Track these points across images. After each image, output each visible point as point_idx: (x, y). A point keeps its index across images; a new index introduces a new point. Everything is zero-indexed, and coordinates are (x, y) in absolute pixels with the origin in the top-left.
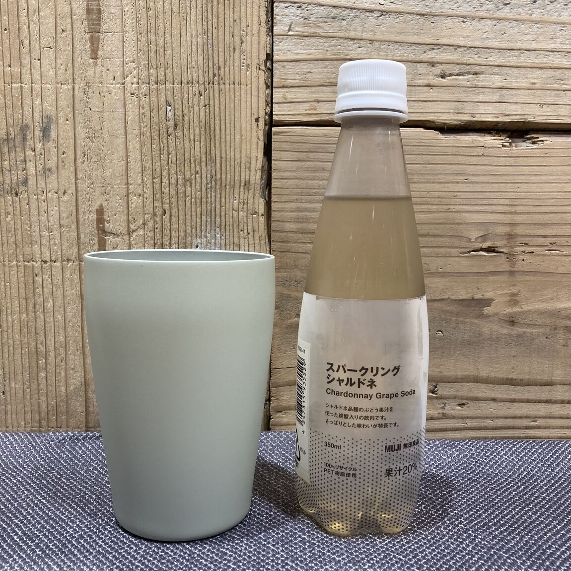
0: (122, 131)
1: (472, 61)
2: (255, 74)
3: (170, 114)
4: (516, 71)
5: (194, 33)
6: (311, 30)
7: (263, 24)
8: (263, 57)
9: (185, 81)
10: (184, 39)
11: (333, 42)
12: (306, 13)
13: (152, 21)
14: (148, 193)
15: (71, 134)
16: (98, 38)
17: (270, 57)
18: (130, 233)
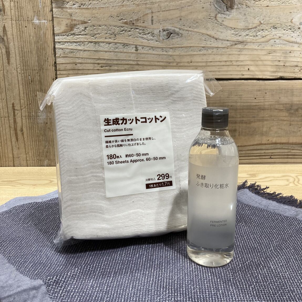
0: (17, 83)
1: (109, 63)
2: (52, 67)
3: (30, 78)
4: (121, 65)
5: (35, 57)
6: (66, 55)
7: (53, 54)
8: (54, 63)
9: (33, 69)
10: (32, 58)
11: (72, 58)
12: (64, 51)
13: (24, 54)
14: (25, 99)
15: (4, 84)
16: (9, 59)
17: (55, 63)
18: (21, 110)
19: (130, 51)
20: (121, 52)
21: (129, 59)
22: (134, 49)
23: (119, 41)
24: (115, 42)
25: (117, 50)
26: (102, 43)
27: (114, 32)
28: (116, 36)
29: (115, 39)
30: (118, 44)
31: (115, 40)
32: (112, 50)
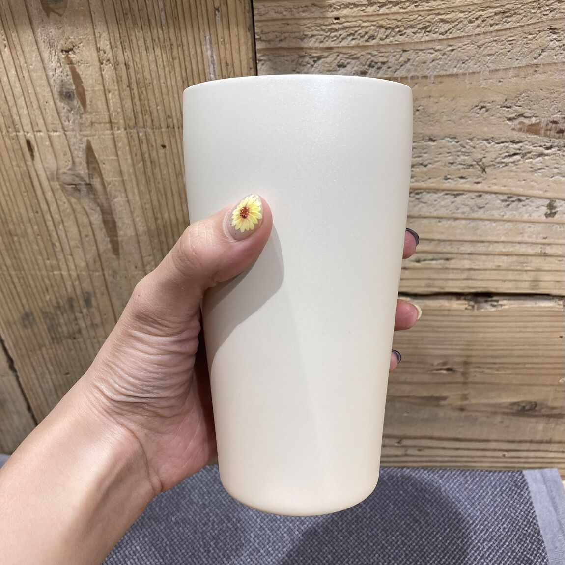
15: (108, 303)
16: (117, 241)
19: (526, 217)
20: (495, 221)
21: (519, 239)
22: (545, 210)
23: (495, 188)
24: (478, 191)
25: (480, 214)
26: (429, 192)
27: (481, 160)
28: (484, 170)
29: (479, 180)
30: (488, 196)
31: (478, 183)
32: (463, 213)
